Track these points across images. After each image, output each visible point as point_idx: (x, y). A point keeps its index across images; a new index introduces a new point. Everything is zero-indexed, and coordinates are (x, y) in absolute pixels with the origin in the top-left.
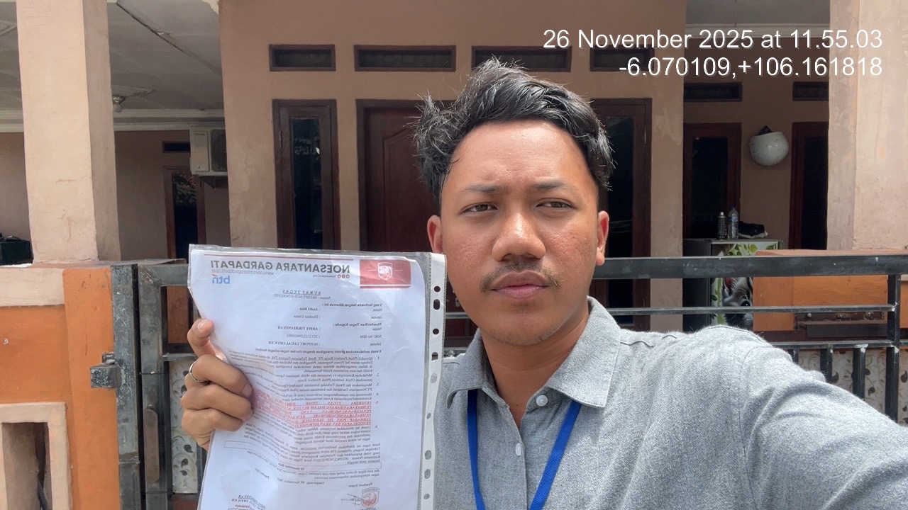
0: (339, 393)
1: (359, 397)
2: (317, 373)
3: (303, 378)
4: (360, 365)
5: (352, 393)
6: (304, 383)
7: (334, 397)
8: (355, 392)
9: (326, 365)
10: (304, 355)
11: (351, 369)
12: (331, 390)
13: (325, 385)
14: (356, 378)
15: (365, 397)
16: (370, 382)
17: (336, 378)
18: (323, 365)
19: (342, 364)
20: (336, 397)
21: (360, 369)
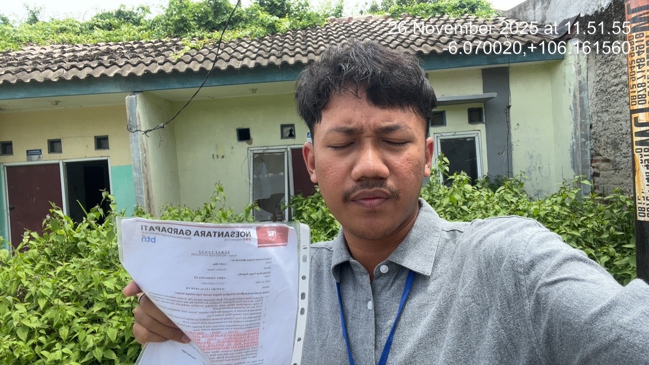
0: (237, 324)
1: (251, 326)
2: (222, 310)
3: (212, 314)
4: (254, 303)
5: (247, 323)
6: (212, 318)
7: (233, 327)
8: (249, 323)
9: (229, 304)
10: (213, 297)
11: (247, 306)
12: (231, 322)
13: (227, 319)
14: (250, 312)
15: (255, 325)
16: (260, 315)
17: (236, 313)
18: (226, 304)
19: (241, 303)
20: (235, 327)
21: (253, 306)
